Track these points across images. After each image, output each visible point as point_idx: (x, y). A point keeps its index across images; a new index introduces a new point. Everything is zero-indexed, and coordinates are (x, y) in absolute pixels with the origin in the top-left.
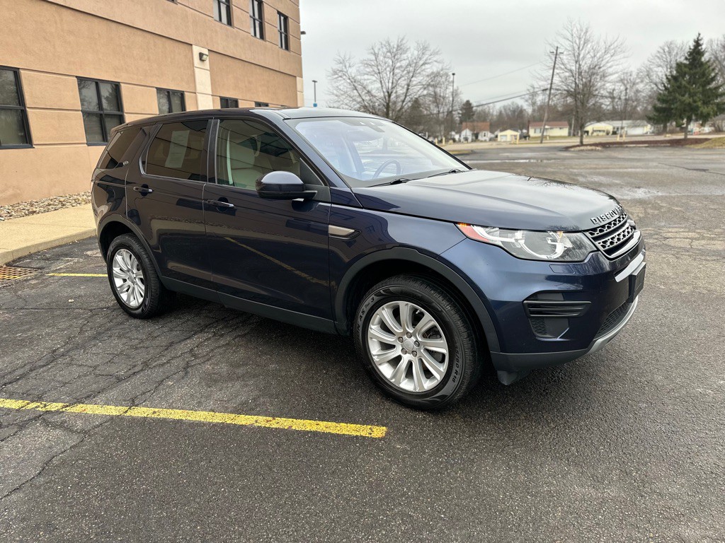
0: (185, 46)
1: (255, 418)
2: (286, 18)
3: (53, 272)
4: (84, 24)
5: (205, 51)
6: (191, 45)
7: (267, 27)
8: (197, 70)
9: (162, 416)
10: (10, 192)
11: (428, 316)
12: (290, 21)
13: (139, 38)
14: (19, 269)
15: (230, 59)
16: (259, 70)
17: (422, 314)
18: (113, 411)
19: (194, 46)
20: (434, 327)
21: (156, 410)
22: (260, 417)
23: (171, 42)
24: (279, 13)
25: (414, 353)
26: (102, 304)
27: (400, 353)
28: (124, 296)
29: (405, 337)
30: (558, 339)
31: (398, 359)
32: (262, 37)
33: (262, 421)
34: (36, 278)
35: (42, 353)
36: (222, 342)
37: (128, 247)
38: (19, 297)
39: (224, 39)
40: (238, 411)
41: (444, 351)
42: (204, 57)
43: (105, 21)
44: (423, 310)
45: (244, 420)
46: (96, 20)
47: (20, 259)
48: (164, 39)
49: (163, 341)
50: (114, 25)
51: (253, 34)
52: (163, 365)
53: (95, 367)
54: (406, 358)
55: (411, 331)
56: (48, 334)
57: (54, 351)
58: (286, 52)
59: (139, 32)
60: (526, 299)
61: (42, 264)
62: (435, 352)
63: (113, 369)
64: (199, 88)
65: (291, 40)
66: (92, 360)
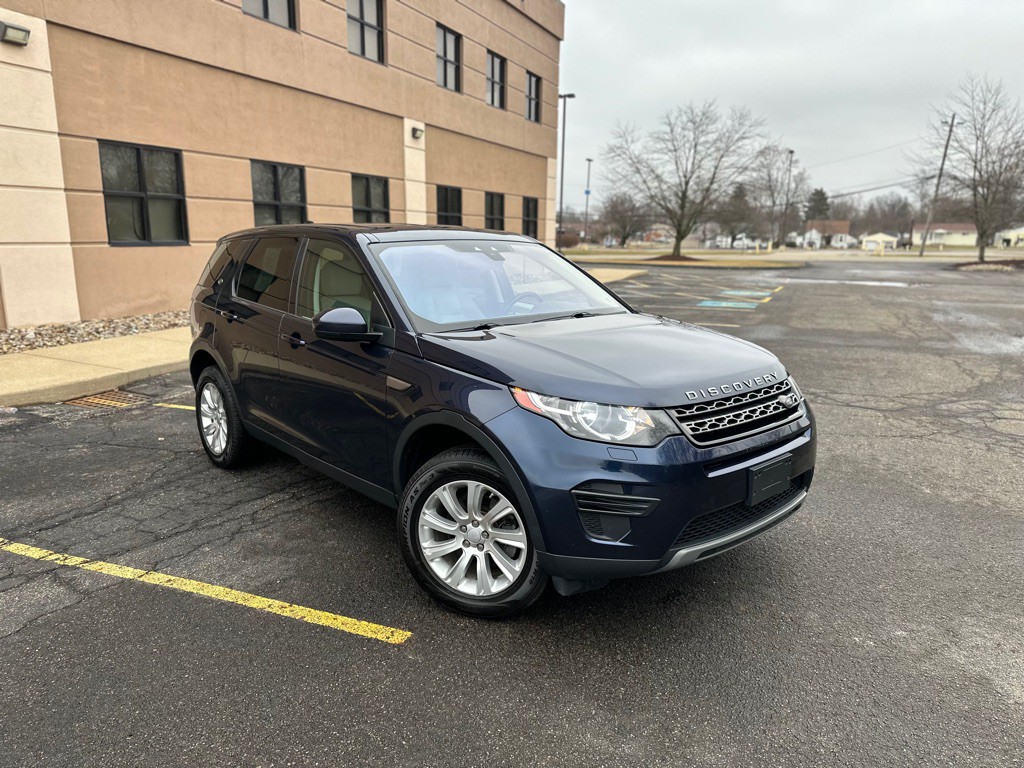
0: (394, 119)
1: (271, 601)
2: (539, 80)
3: (165, 401)
4: (265, 94)
5: (421, 126)
6: (402, 118)
7: (510, 92)
8: (407, 151)
9: (175, 586)
10: (156, 298)
11: (504, 501)
12: (545, 84)
13: (334, 111)
14: (131, 395)
15: (454, 136)
16: (493, 150)
17: (497, 499)
18: (129, 573)
19: (406, 121)
20: (512, 514)
21: (173, 578)
22: (277, 602)
23: (376, 114)
24: (528, 72)
25: (480, 546)
26: (191, 447)
27: (461, 546)
28: (210, 439)
29: (470, 526)
30: (618, 543)
31: (458, 553)
32: (502, 105)
33: (276, 606)
34: (141, 408)
35: (97, 497)
36: (294, 507)
37: (215, 382)
38: (111, 429)
39: (446, 109)
40: (256, 592)
41: (522, 545)
42: (418, 133)
43: (293, 92)
44: (499, 494)
45: (258, 602)
46: (281, 90)
47: (136, 382)
48: (367, 111)
49: (231, 498)
50: (303, 95)
51: (490, 102)
52: (213, 527)
53: (141, 522)
54: (469, 552)
55: (480, 519)
56: (114, 477)
57: (110, 498)
58: (536, 125)
59: (335, 104)
60: (575, 488)
61: (159, 390)
62: (508, 545)
63: (156, 526)
64: (409, 173)
65: (544, 108)
66: (142, 512)
